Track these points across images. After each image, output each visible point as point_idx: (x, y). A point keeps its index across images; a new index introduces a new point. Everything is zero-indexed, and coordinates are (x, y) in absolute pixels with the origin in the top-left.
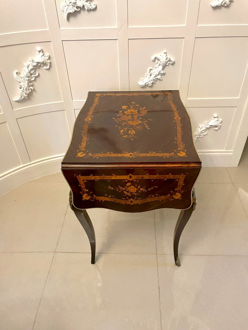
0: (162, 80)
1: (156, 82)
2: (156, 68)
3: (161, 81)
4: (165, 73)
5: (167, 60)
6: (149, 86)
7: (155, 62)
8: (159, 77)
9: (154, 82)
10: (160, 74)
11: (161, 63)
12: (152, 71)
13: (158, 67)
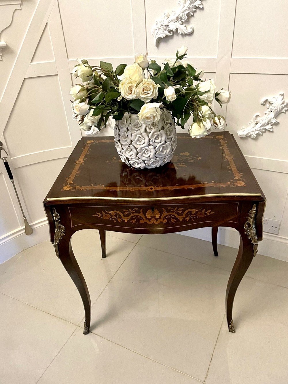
0: (272, 132)
1: (264, 134)
2: (266, 114)
3: (271, 134)
4: (278, 123)
5: (283, 105)
6: (252, 137)
7: (265, 106)
8: (268, 127)
9: (261, 133)
10: (270, 123)
11: (273, 108)
12: (259, 119)
13: (269, 113)
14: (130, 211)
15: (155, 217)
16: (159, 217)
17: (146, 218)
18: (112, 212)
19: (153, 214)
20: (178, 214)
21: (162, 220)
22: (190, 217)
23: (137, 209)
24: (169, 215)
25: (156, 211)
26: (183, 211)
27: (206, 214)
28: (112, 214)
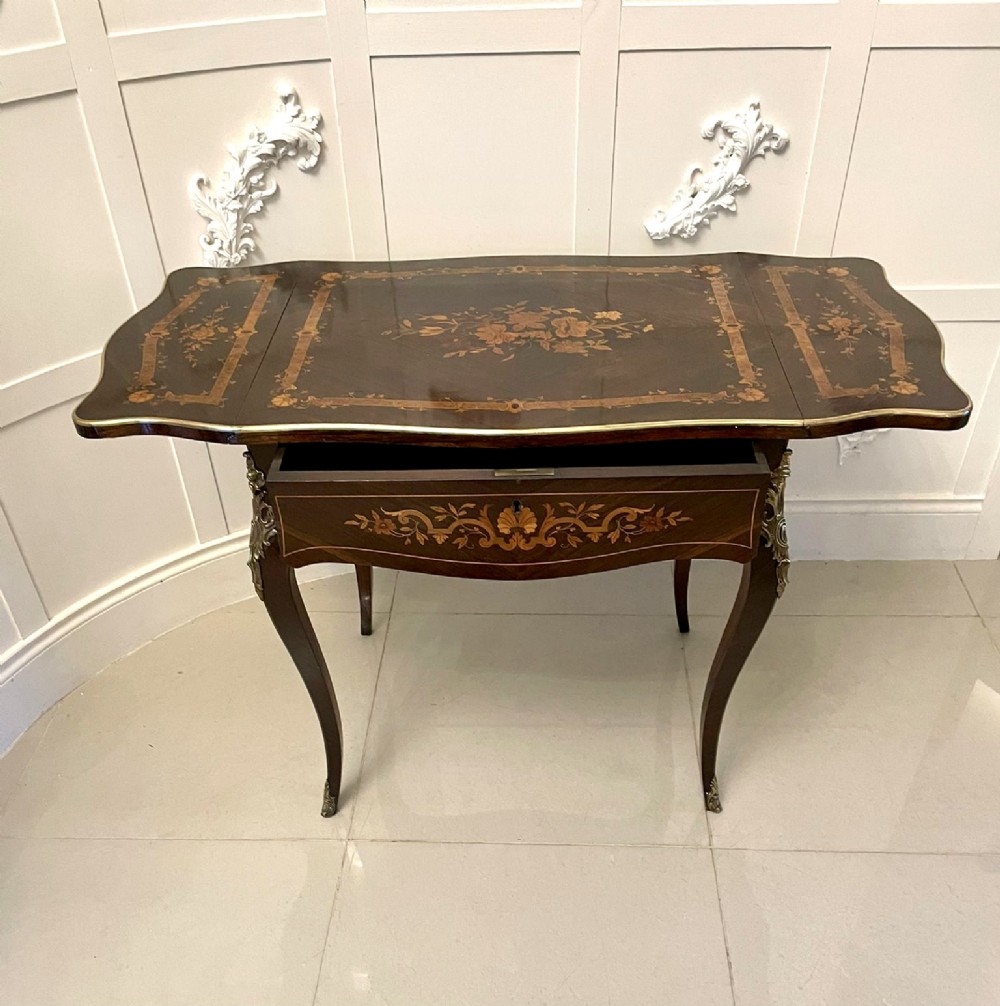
0: (735, 213)
1: (713, 223)
3: (732, 217)
6: (685, 236)
8: (726, 200)
12: (699, 179)
14: (453, 510)
15: (521, 531)
16: (533, 531)
17: (498, 534)
18: (400, 513)
19: (518, 521)
20: (588, 521)
21: (540, 540)
22: (621, 532)
23: (472, 506)
24: (562, 525)
25: (527, 513)
26: (603, 514)
27: (666, 522)
28: (400, 519)
